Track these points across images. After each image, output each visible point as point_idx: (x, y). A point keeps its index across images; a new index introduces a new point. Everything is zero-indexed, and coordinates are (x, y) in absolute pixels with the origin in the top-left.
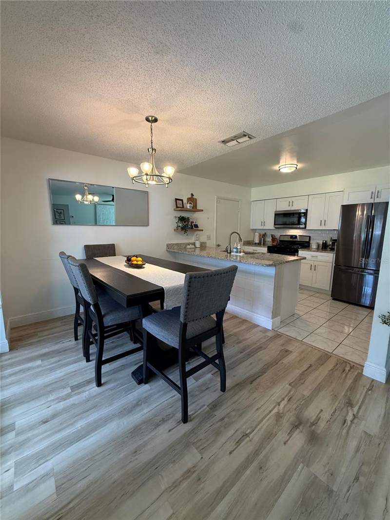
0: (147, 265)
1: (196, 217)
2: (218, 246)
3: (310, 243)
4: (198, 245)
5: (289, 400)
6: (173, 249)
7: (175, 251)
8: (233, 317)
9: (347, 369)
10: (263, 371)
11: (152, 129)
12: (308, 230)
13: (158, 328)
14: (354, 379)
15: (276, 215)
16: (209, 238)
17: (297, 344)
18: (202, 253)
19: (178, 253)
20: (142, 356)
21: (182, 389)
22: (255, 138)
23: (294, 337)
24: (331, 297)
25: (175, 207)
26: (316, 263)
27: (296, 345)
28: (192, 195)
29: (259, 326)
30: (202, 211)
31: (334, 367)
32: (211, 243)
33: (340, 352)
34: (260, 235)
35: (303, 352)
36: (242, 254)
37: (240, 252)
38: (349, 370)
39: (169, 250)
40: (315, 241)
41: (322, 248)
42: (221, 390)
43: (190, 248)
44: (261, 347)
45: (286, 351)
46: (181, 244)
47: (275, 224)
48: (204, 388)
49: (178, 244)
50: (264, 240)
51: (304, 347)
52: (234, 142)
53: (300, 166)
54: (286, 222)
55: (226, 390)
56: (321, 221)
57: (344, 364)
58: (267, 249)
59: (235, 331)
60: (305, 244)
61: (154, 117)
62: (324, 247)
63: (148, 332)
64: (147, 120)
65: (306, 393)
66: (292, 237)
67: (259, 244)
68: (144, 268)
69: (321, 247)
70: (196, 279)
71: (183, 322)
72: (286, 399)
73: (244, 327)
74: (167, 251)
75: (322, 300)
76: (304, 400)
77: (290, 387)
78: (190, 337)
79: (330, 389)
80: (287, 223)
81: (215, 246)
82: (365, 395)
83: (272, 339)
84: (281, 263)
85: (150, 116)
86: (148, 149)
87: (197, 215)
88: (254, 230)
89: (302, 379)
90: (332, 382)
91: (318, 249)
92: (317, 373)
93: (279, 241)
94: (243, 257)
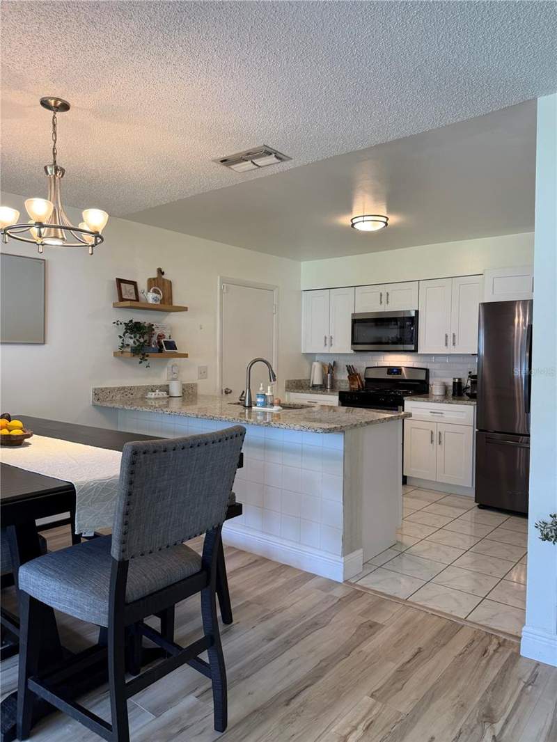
0: (35, 440)
1: (170, 324)
2: (226, 393)
3: (428, 385)
4: (176, 390)
5: (367, 728)
6: (111, 401)
7: (117, 406)
8: (256, 561)
9: (491, 649)
10: (317, 674)
11: (54, 125)
12: (421, 355)
13: (58, 584)
14: (503, 666)
15: (354, 322)
16: (203, 373)
17: (397, 609)
18: (184, 410)
19: (123, 409)
20: (17, 676)
21: (115, 728)
22: (291, 159)
23: (392, 594)
24: (476, 502)
25: (117, 299)
26: (442, 428)
27: (394, 611)
28: (161, 272)
29: (316, 576)
30: (185, 309)
31: (467, 647)
32: (209, 386)
33: (481, 616)
34: (323, 366)
35: (407, 623)
36: (276, 408)
37: (272, 405)
38: (495, 651)
39: (98, 403)
40: (439, 379)
41: (453, 395)
42: (216, 729)
43: (156, 399)
44: (316, 624)
45: (371, 626)
46: (131, 388)
47: (353, 343)
48: (175, 730)
49: (124, 388)
50: (332, 378)
51: (410, 613)
52: (247, 165)
53: (393, 220)
54: (381, 338)
55: (228, 729)
56: (447, 336)
57: (487, 639)
58: (338, 397)
59: (260, 592)
60: (420, 388)
61: (60, 100)
62: (458, 392)
63: (31, 597)
64: (45, 103)
65: (405, 708)
66: (391, 370)
67: (322, 388)
68: (27, 444)
69: (451, 392)
70: (147, 455)
71: (117, 558)
72: (361, 727)
73: (281, 581)
74: (94, 405)
75: (456, 510)
76: (397, 723)
77: (372, 701)
78: (136, 597)
79: (454, 693)
80: (384, 340)
81: (218, 393)
82: (521, 695)
83: (343, 602)
84: (356, 425)
85: (52, 98)
86: (46, 168)
87: (173, 319)
88: (310, 357)
89: (399, 680)
90: (459, 679)
91: (445, 397)
92: (432, 663)
93: (363, 380)
94: (278, 415)
